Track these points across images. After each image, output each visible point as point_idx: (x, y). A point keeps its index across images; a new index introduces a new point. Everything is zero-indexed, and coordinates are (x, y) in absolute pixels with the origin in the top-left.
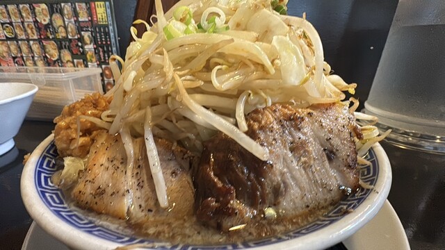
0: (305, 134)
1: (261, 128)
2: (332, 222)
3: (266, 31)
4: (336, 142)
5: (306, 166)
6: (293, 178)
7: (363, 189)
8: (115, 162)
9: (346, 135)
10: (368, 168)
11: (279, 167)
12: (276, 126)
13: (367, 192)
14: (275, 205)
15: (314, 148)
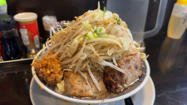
0: (131, 64)
1: (121, 65)
2: (139, 85)
3: (117, 32)
4: (137, 64)
5: (132, 72)
6: (129, 76)
7: (144, 75)
8: (81, 82)
9: (140, 62)
10: (144, 68)
11: (126, 74)
12: (124, 64)
13: (145, 75)
14: (126, 83)
15: (133, 67)
